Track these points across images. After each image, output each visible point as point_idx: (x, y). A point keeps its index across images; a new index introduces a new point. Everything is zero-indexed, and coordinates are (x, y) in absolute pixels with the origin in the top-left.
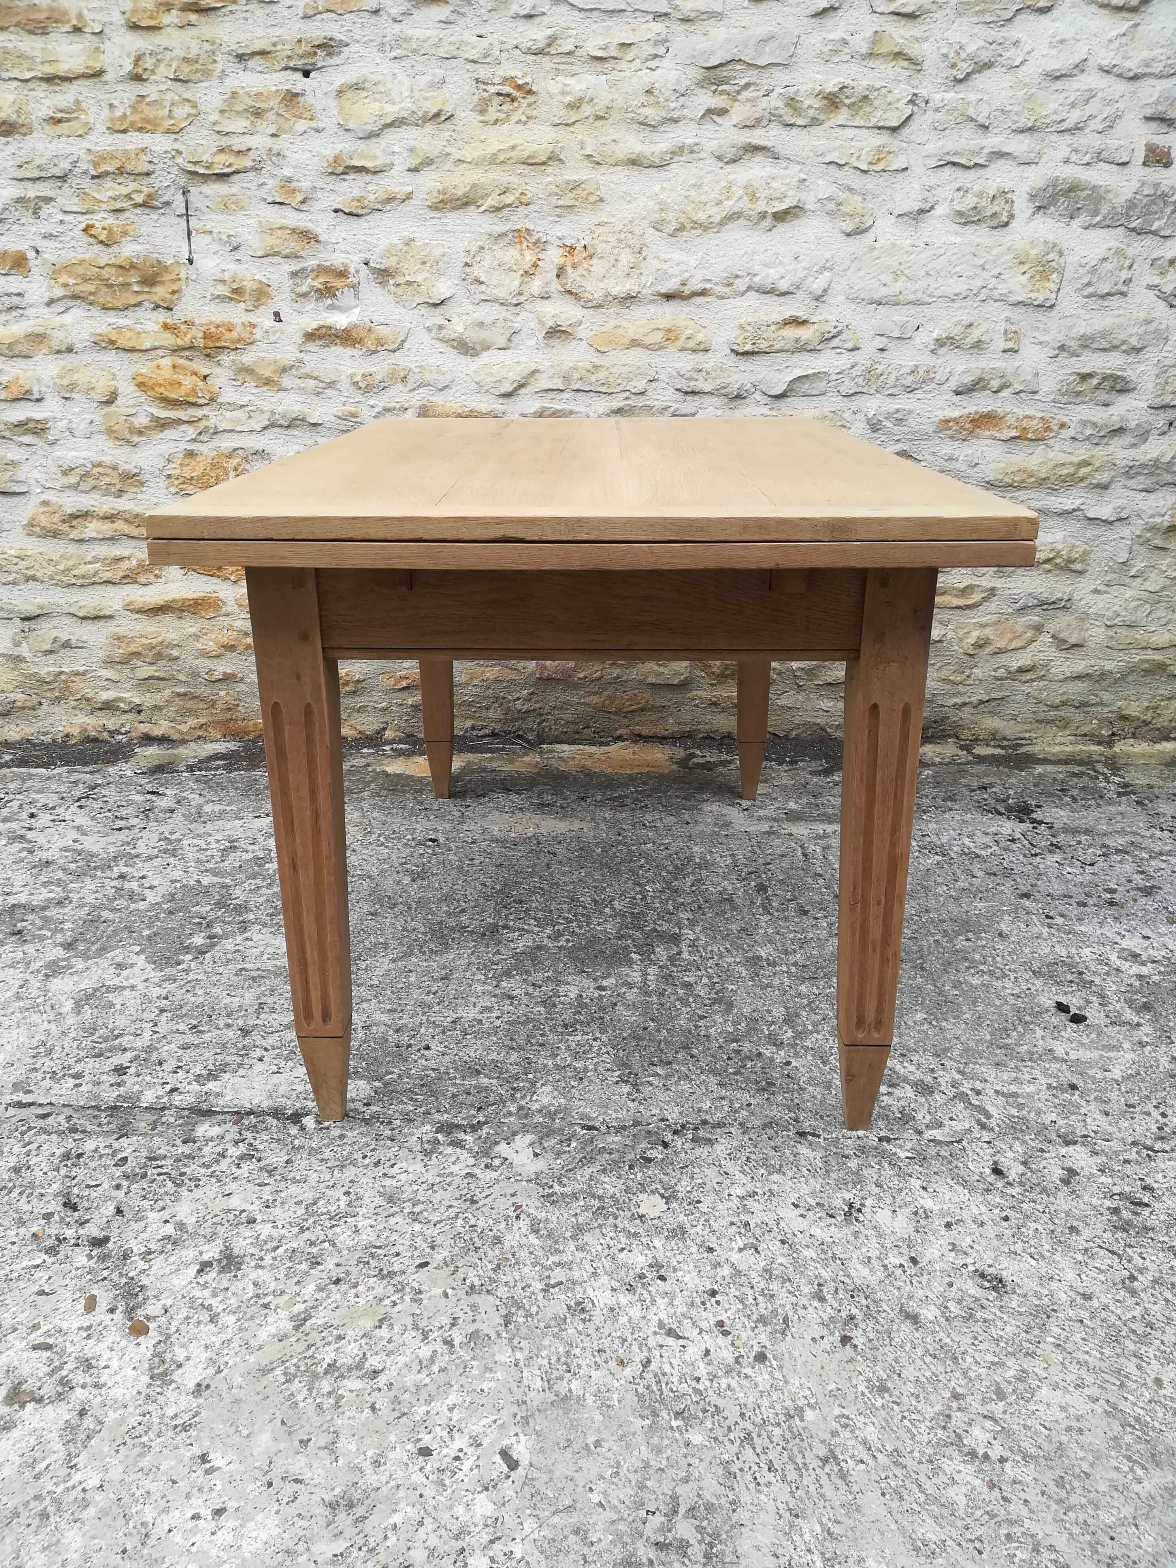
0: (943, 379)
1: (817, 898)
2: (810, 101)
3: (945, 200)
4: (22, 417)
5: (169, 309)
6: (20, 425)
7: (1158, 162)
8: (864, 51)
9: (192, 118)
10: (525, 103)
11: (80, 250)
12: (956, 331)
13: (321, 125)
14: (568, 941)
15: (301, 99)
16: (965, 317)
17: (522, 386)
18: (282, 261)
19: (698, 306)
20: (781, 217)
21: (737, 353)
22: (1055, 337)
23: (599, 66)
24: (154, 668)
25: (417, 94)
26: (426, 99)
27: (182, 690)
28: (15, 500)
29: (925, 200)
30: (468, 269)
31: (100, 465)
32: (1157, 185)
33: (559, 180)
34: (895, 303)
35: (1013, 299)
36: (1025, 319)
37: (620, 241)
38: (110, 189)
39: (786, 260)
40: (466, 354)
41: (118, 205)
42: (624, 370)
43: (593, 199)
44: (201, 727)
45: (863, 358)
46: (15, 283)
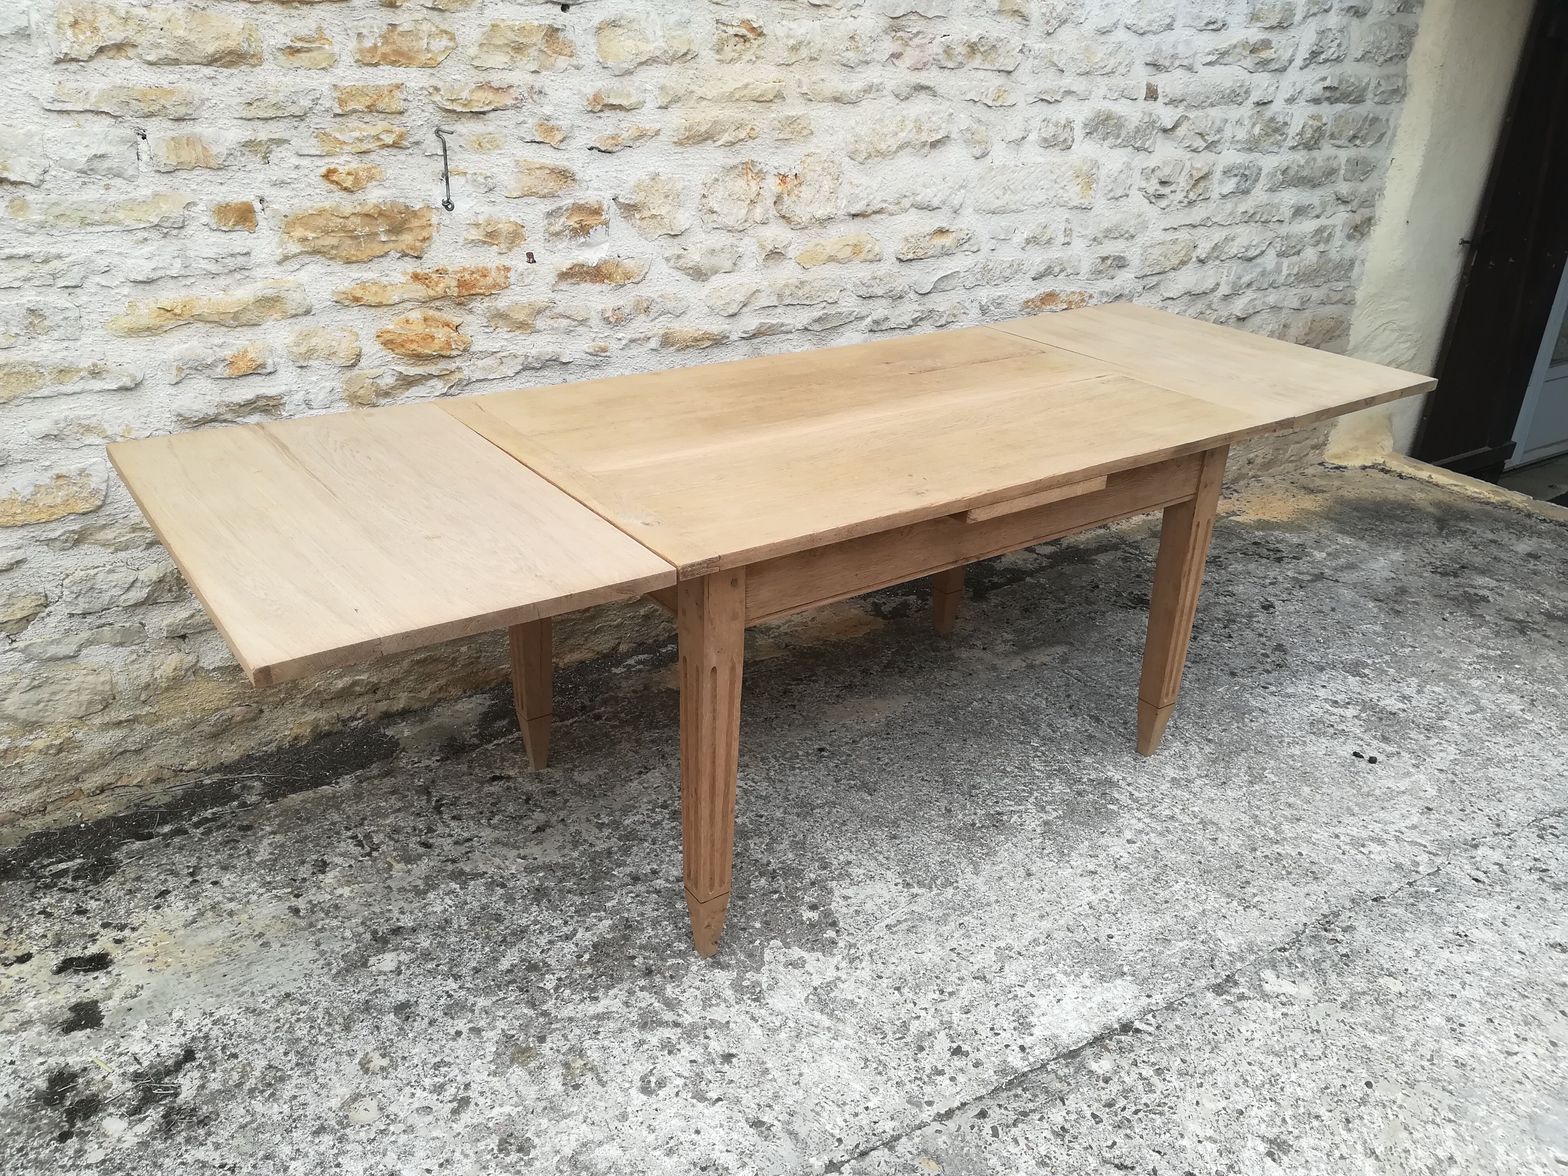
0: (1027, 269)
2: (959, 49)
3: (1036, 128)
4: (250, 396)
5: (419, 258)
6: (246, 404)
7: (1152, 97)
8: (996, 8)
9: (449, 52)
10: (756, 43)
11: (317, 198)
12: (1037, 232)
13: (582, 63)
14: (1054, 810)
15: (561, 35)
16: (1042, 219)
17: (746, 305)
18: (537, 200)
19: (875, 222)
20: (934, 145)
21: (900, 260)
22: (1090, 231)
23: (814, 12)
25: (667, 33)
27: (421, 656)
29: (1025, 129)
30: (704, 201)
32: (1150, 115)
33: (781, 116)
34: (1003, 212)
35: (1071, 204)
36: (1077, 218)
37: (823, 169)
38: (355, 130)
39: (937, 182)
40: (698, 279)
41: (364, 147)
42: (822, 282)
43: (805, 132)
44: (441, 689)
45: (981, 257)
46: (240, 240)
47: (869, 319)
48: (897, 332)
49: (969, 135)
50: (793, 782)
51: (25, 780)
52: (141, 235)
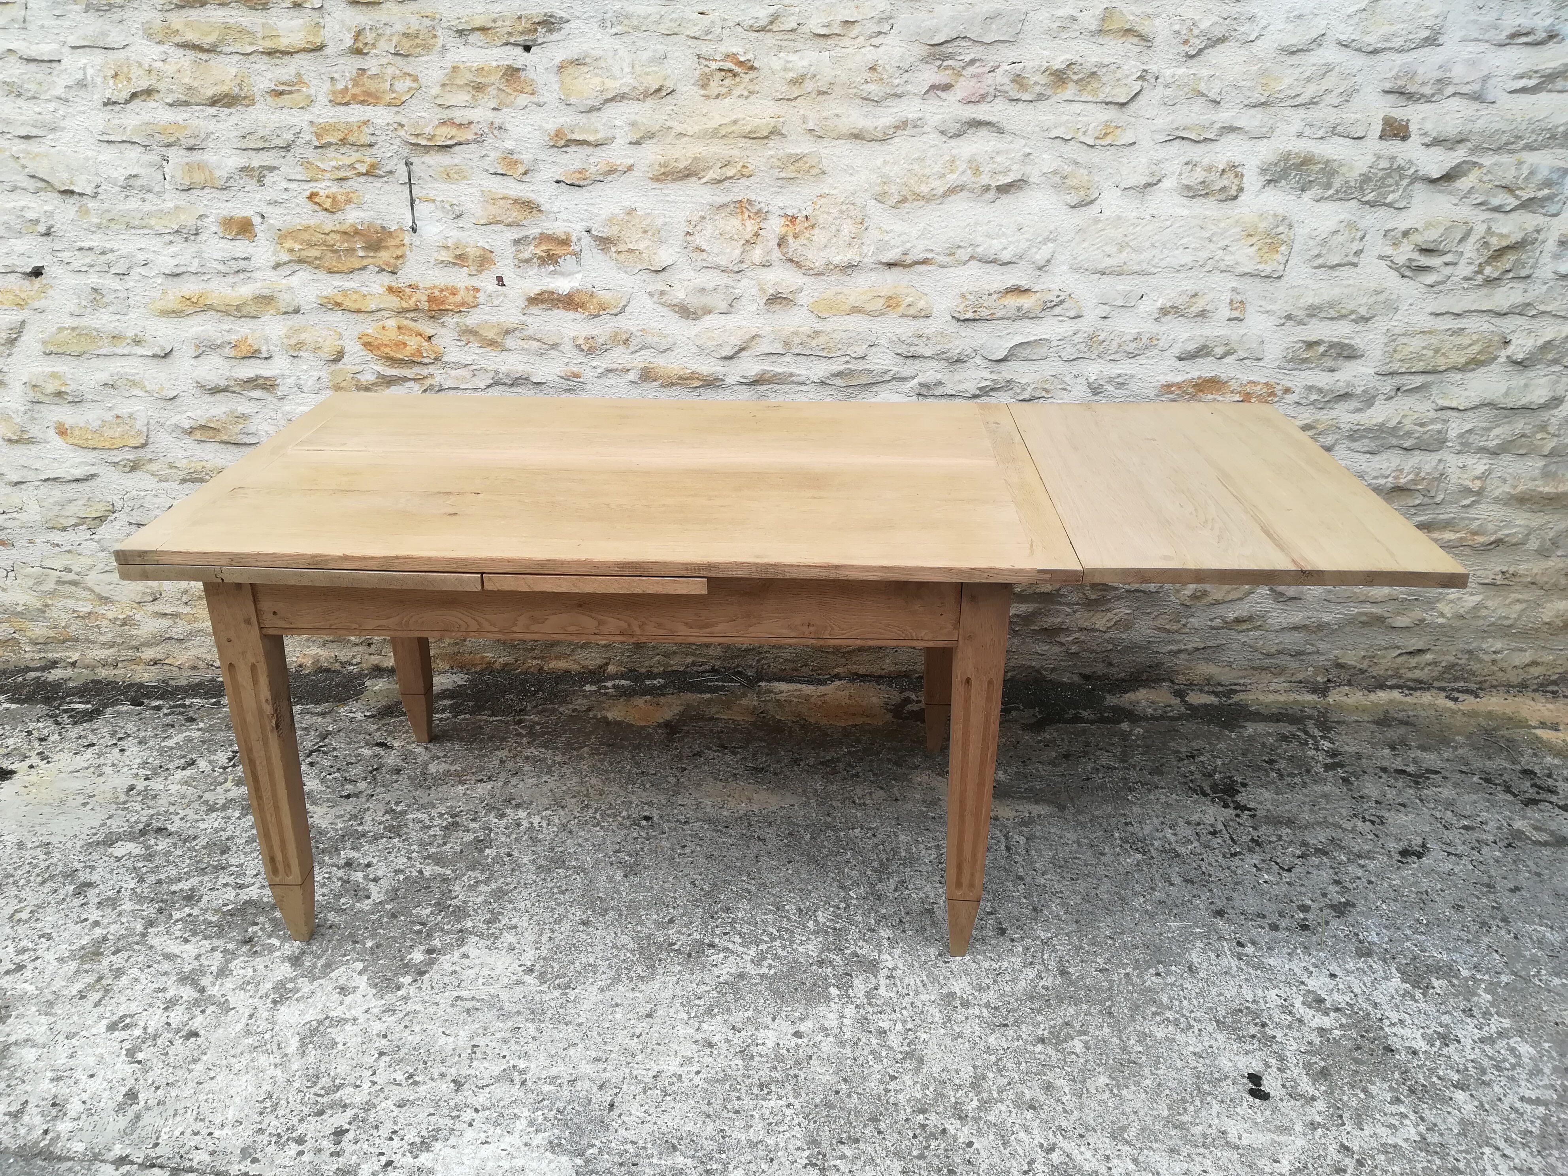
0: (1167, 346)
1: (1015, 911)
2: (1037, 78)
3: (1173, 173)
4: (251, 375)
5: (394, 273)
6: (249, 381)
7: (1395, 135)
8: (1093, 28)
9: (413, 92)
10: (746, 78)
11: (305, 216)
12: (1180, 301)
13: (542, 100)
14: (770, 966)
15: (522, 74)
16: (1190, 286)
17: (742, 349)
18: (505, 229)
19: (920, 274)
20: (1004, 189)
21: (958, 320)
22: (1281, 306)
23: (822, 42)
25: (638, 69)
26: (647, 74)
28: (246, 450)
29: (1152, 174)
30: (689, 238)
32: (1393, 159)
33: (781, 153)
34: (1119, 273)
35: (1240, 270)
36: (1252, 291)
37: (841, 212)
38: (333, 159)
39: (1008, 232)
40: (688, 318)
41: (342, 174)
42: (844, 335)
43: (814, 171)
45: (1085, 326)
46: (241, 247)
47: (915, 381)
48: (958, 400)
49: (1057, 179)
51: (102, 639)
52: (168, 238)
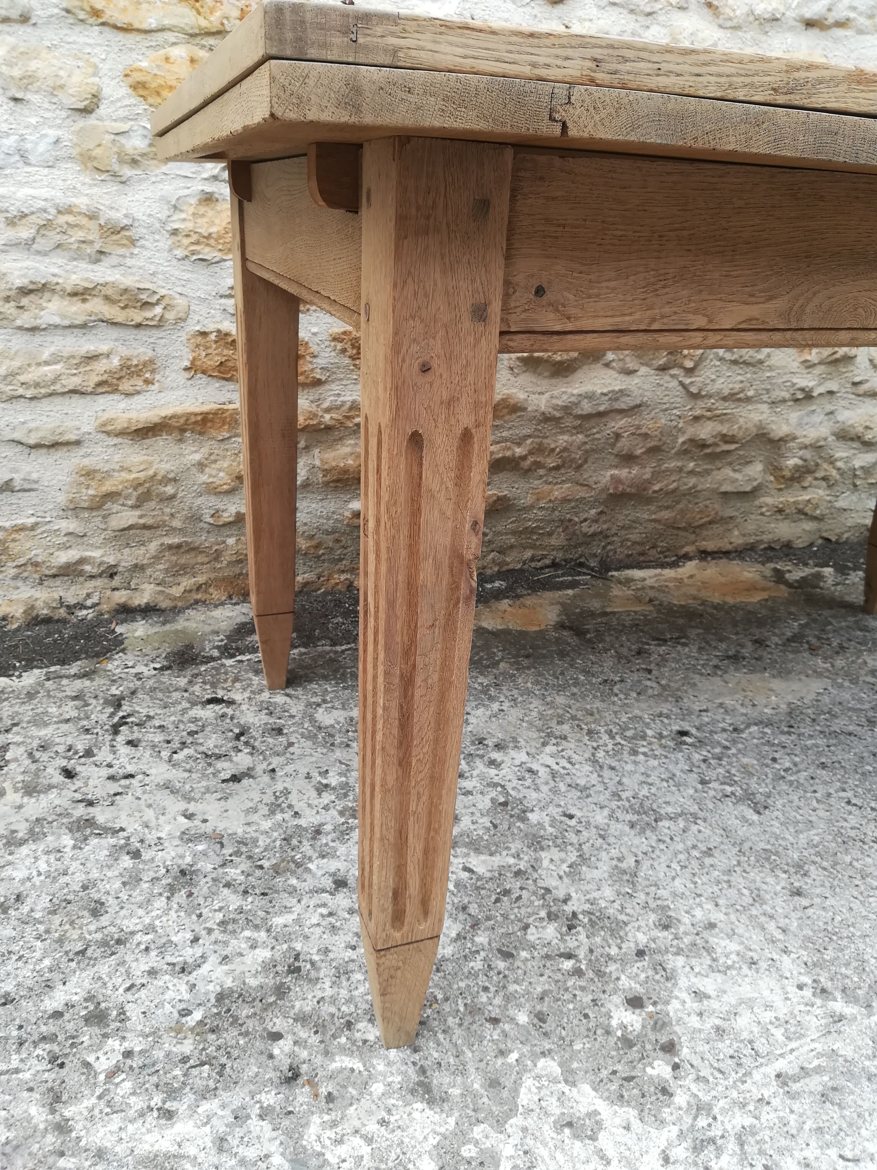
24: (138, 513)
27: (175, 540)
31: (68, 210)
44: (199, 588)
50: (632, 773)
